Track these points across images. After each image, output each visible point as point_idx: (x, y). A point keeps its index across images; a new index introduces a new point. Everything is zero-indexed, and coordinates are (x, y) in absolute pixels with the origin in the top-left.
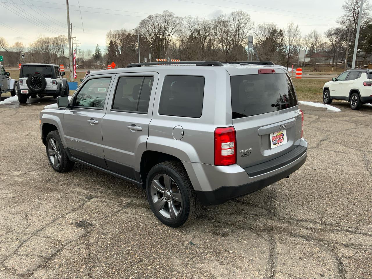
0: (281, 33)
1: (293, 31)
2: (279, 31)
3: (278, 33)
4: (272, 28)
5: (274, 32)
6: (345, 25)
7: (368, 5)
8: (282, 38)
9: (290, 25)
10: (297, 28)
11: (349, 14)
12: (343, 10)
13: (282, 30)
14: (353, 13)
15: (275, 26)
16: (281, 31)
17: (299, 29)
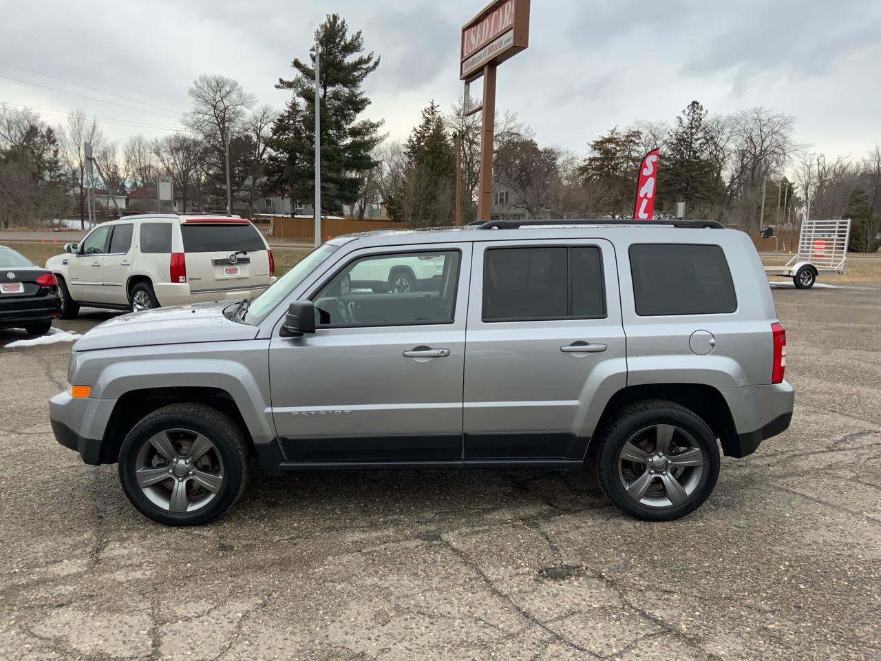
0: (50, 137)
1: (84, 133)
2: (44, 131)
3: (43, 136)
4: (26, 122)
5: (33, 131)
6: (203, 132)
7: (240, 95)
8: (53, 148)
9: (76, 120)
10: (94, 127)
11: (206, 109)
12: (193, 100)
13: (52, 128)
14: (215, 109)
15: (36, 118)
16: (50, 131)
17: (99, 130)
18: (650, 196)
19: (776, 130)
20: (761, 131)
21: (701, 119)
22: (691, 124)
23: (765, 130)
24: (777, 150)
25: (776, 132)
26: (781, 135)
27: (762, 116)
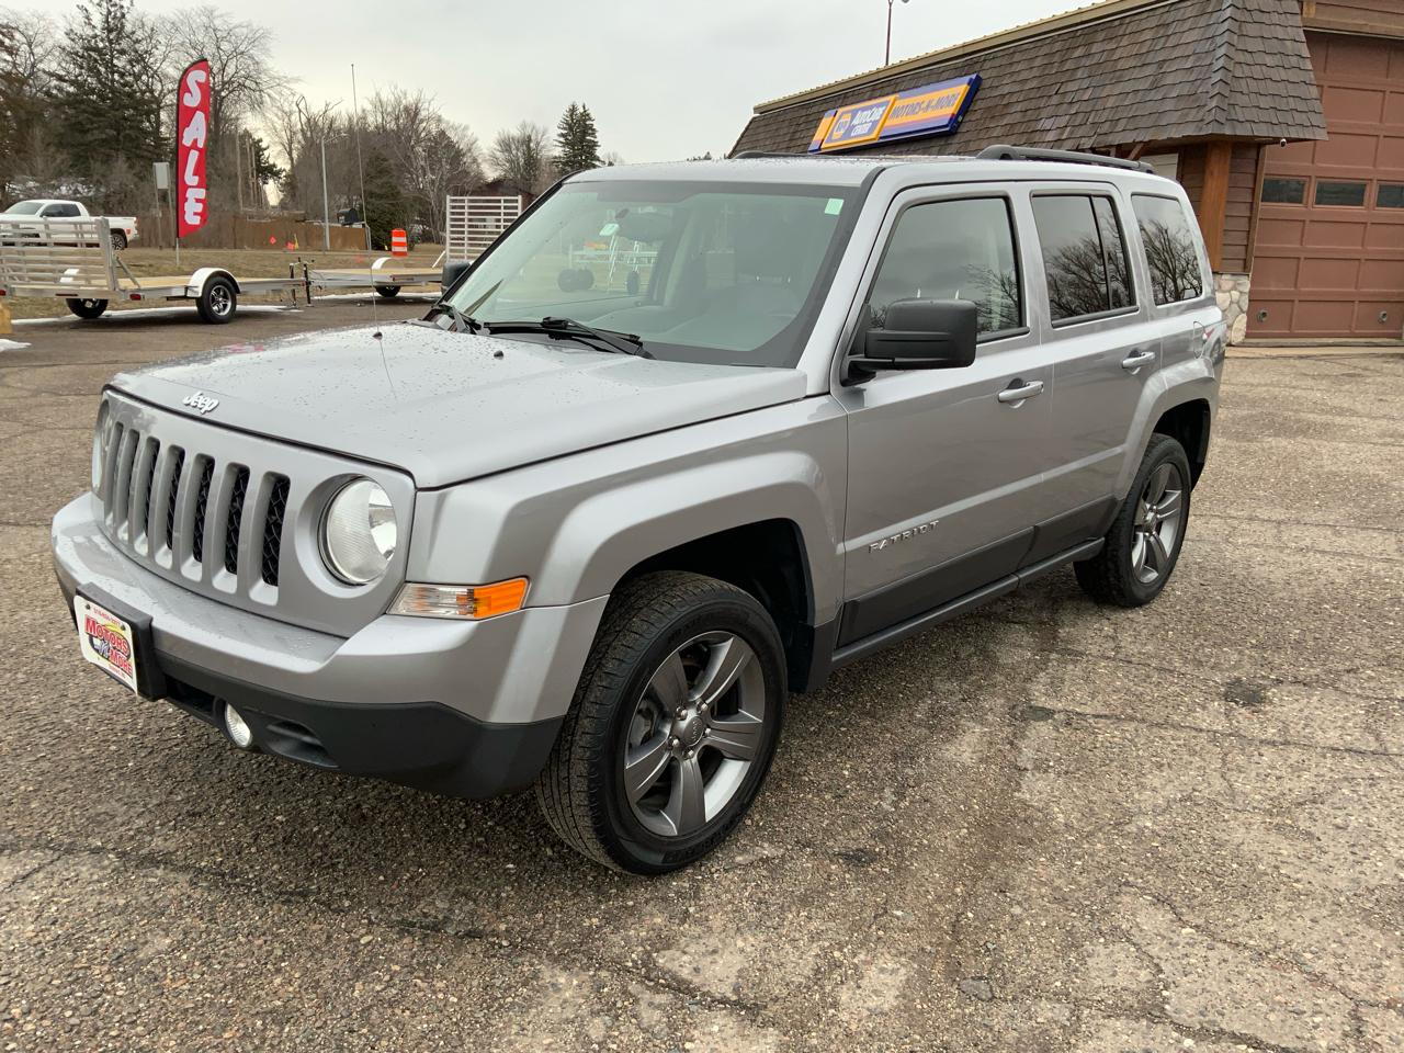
18: (201, 145)
19: (242, 48)
20: (219, 48)
21: (123, 16)
22: (107, 22)
23: (225, 46)
24: (247, 83)
25: (242, 53)
26: (252, 58)
27: (217, 23)
